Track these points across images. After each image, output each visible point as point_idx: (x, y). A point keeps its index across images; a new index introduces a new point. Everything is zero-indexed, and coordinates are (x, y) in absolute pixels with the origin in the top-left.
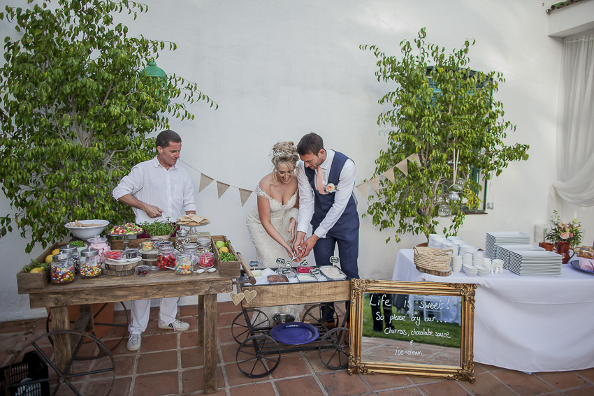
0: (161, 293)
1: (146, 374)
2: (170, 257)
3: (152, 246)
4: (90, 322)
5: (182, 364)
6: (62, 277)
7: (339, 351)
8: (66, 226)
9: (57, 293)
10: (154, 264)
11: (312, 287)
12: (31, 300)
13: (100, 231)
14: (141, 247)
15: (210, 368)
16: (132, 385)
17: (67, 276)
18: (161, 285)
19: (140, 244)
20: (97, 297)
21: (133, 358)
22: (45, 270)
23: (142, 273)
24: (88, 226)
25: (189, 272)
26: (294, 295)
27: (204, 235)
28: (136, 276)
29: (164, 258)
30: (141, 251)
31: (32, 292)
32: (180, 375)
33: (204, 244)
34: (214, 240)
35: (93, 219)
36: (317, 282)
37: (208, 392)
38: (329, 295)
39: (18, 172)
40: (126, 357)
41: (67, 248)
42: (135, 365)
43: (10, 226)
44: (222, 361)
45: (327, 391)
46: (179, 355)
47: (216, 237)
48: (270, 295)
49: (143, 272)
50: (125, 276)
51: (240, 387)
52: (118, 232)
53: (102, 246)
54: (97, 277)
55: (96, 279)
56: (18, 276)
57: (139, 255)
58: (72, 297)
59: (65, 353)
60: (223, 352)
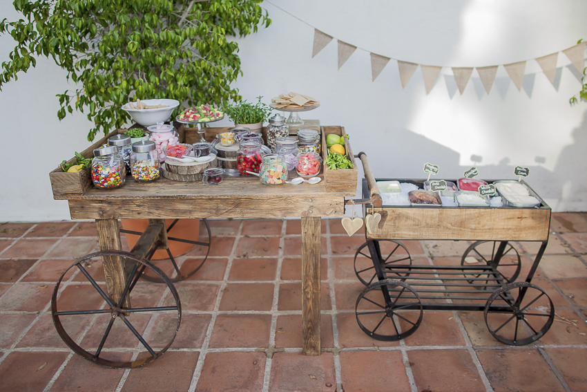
0: (238, 210)
1: (229, 312)
2: (255, 158)
3: (233, 138)
4: (161, 235)
5: (279, 304)
6: (106, 179)
7: (518, 318)
8: (122, 108)
9: (101, 202)
10: (235, 166)
11: (480, 216)
12: (71, 208)
13: (166, 116)
14: (219, 141)
15: (310, 321)
16: (212, 325)
17: (112, 179)
18: (238, 199)
19: (217, 136)
20: (152, 211)
21: (218, 287)
22: (84, 168)
23: (213, 179)
24: (152, 107)
25: (280, 182)
26: (449, 226)
27: (310, 124)
28: (204, 183)
29: (245, 158)
30: (218, 147)
31: (70, 199)
32: (274, 321)
33: (308, 138)
34: (323, 133)
35: (162, 98)
36: (489, 207)
37: (308, 352)
38: (510, 229)
39: (65, 32)
40: (209, 285)
41: (117, 139)
42: (219, 298)
43: (70, 106)
44: (334, 306)
45: (490, 379)
46: (276, 290)
47: (329, 127)
48: (410, 222)
49: (215, 177)
50: (191, 182)
51: (355, 351)
52: (188, 117)
53: (166, 137)
54: (155, 181)
55: (152, 184)
56: (51, 175)
57: (214, 153)
58: (120, 208)
59: (118, 281)
60: (337, 294)
